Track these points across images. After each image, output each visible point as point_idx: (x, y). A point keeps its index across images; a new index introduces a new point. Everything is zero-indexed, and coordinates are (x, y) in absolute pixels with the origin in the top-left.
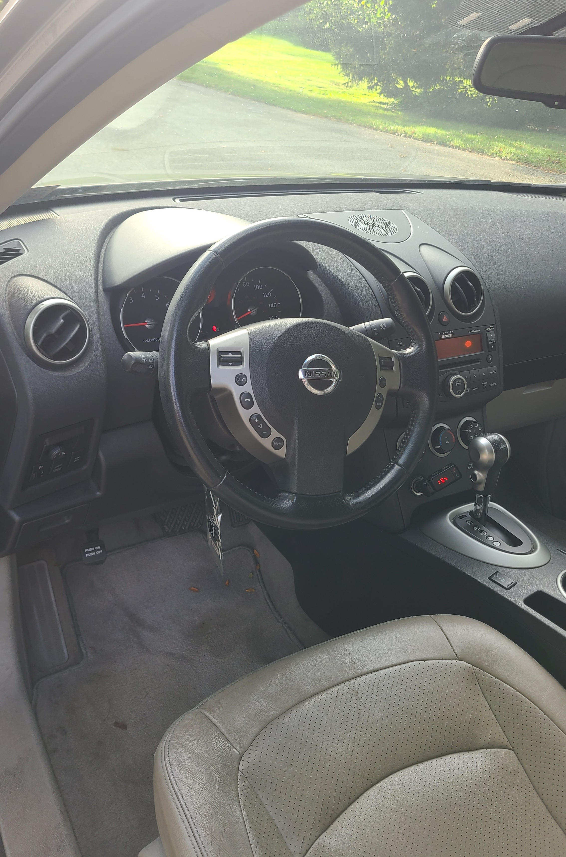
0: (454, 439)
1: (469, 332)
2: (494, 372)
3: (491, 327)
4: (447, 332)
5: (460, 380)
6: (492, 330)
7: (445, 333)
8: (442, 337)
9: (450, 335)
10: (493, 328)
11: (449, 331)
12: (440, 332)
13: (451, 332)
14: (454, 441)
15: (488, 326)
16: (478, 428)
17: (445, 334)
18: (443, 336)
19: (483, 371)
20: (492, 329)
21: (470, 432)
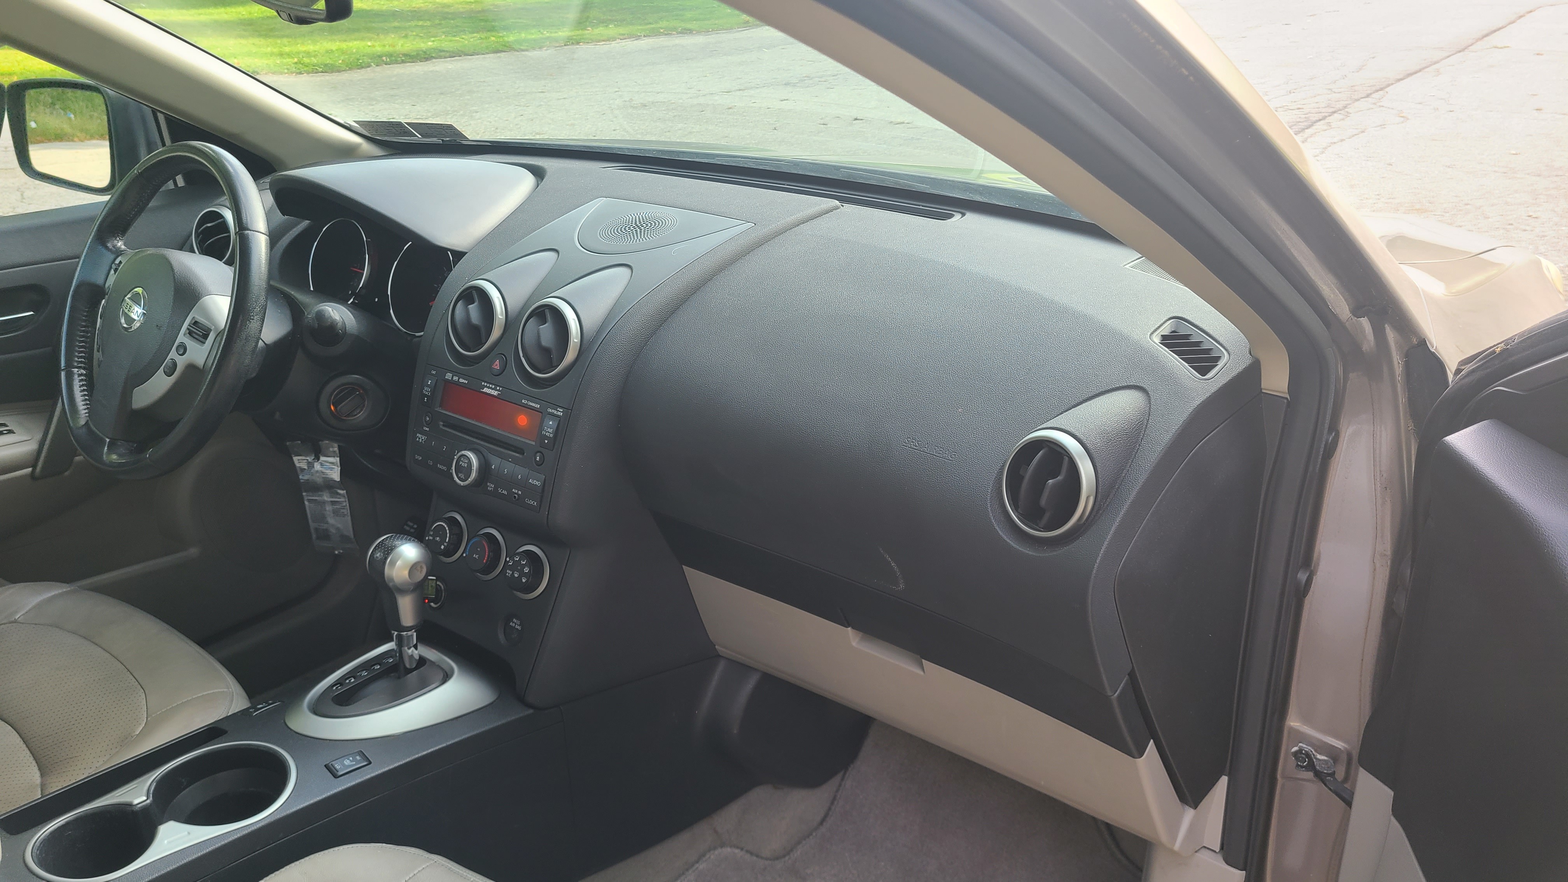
0: (486, 558)
1: (523, 401)
2: (537, 483)
3: (558, 411)
4: (493, 387)
5: (467, 460)
6: (558, 416)
7: (491, 386)
8: (484, 391)
9: (495, 393)
10: (562, 414)
11: (496, 385)
12: (485, 382)
13: (498, 388)
14: (484, 561)
15: (556, 406)
16: (524, 566)
17: (489, 388)
18: (485, 388)
19: (520, 472)
20: (559, 413)
21: (511, 564)
